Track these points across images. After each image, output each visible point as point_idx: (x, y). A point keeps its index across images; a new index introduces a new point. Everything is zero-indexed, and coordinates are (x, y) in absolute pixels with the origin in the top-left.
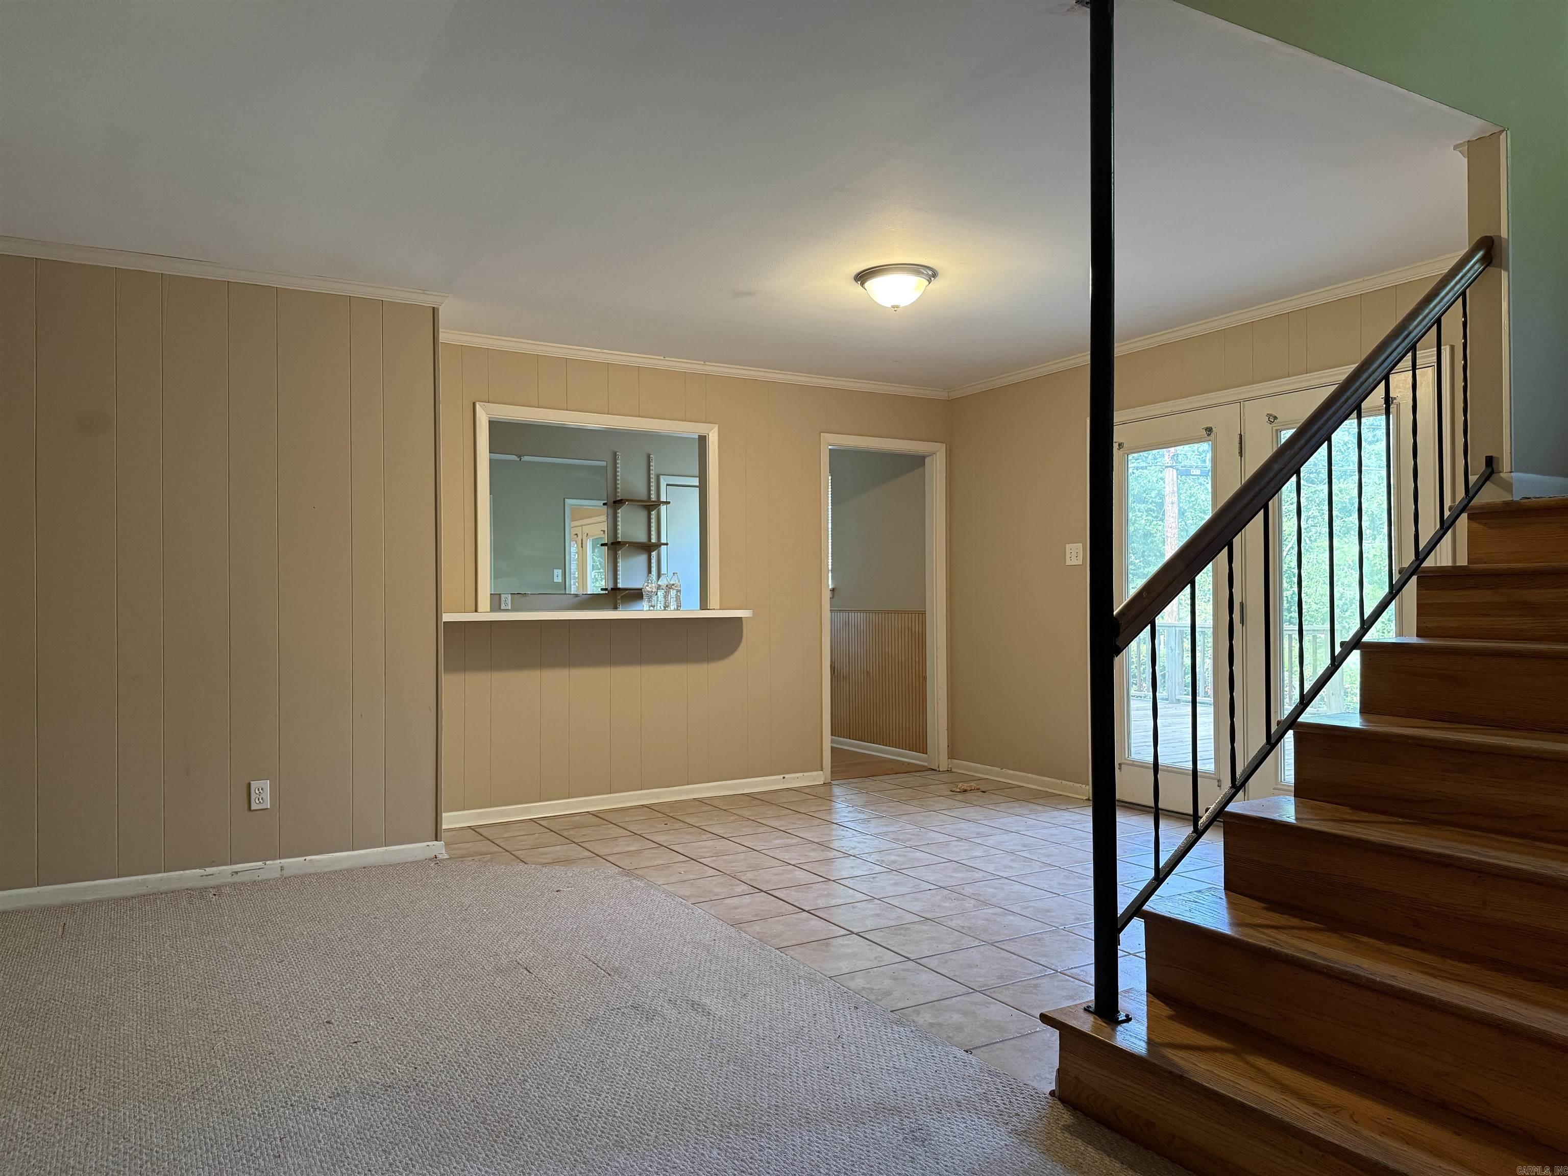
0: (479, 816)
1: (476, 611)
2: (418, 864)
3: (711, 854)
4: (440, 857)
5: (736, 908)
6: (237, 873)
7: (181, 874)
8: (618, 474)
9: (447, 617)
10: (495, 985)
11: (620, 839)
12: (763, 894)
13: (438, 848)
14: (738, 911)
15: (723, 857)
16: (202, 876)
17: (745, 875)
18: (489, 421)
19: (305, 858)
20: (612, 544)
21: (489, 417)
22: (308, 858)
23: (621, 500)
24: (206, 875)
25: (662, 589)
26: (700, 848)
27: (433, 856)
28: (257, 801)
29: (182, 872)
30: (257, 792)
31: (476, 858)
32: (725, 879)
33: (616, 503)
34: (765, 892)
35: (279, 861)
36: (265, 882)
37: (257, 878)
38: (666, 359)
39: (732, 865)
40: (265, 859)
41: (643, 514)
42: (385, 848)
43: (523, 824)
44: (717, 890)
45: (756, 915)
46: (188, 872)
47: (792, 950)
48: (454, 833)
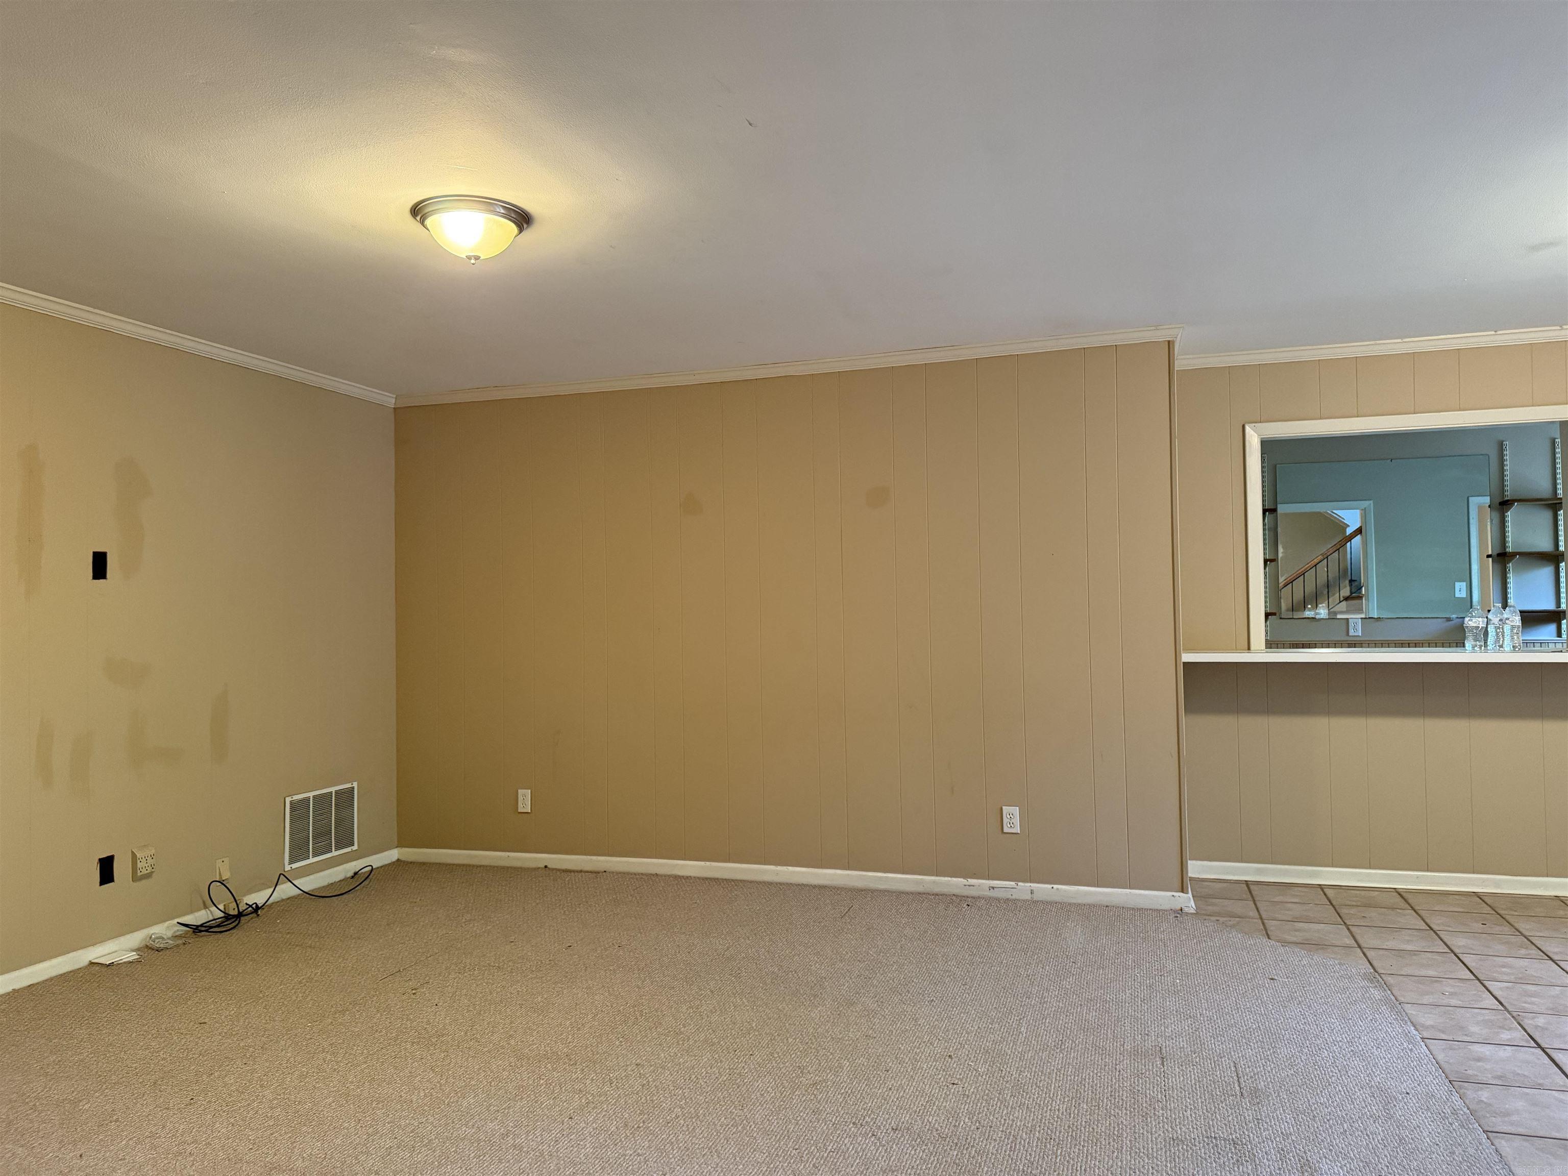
0: (1259, 872)
1: (1249, 649)
2: (1159, 913)
3: (1512, 978)
4: (1186, 910)
5: (1479, 1060)
6: (993, 888)
7: (949, 881)
8: (1505, 468)
9: (1187, 657)
10: (1117, 1067)
11: (1404, 932)
12: (1539, 1051)
13: (1186, 901)
14: (1479, 1064)
15: (1524, 986)
16: (965, 885)
17: (1533, 1018)
18: (1261, 441)
19: (1052, 886)
20: (1499, 555)
21: (1262, 438)
22: (1055, 886)
23: (1508, 501)
24: (969, 886)
25: (1494, 624)
26: (1503, 966)
27: (1179, 908)
28: (1009, 826)
29: (949, 879)
30: (1008, 816)
31: (1221, 919)
32: (1499, 1017)
33: (1503, 505)
34: (1543, 1050)
35: (1029, 884)
36: (1015, 901)
37: (1010, 896)
38: (1499, 332)
39: (1529, 999)
40: (1017, 880)
41: (1547, 515)
42: (1130, 890)
43: (1306, 890)
44: (1474, 1029)
45: (1500, 1077)
46: (954, 879)
47: (1507, 1141)
48: (1225, 885)
